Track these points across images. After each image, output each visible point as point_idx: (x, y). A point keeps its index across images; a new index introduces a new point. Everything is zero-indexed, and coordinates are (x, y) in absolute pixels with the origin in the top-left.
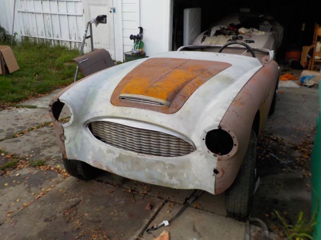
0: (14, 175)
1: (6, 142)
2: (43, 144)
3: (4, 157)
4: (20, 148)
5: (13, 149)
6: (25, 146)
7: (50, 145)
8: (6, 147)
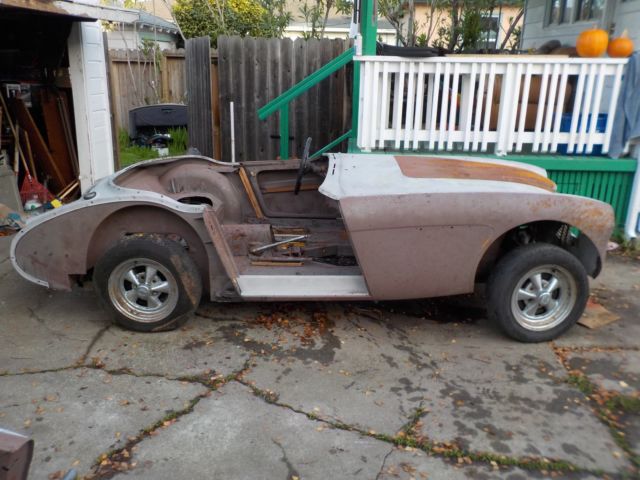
0: (631, 388)
1: (593, 460)
2: (530, 412)
3: (622, 426)
4: (580, 428)
5: (595, 433)
6: (566, 428)
7: (521, 402)
8: (603, 449)
